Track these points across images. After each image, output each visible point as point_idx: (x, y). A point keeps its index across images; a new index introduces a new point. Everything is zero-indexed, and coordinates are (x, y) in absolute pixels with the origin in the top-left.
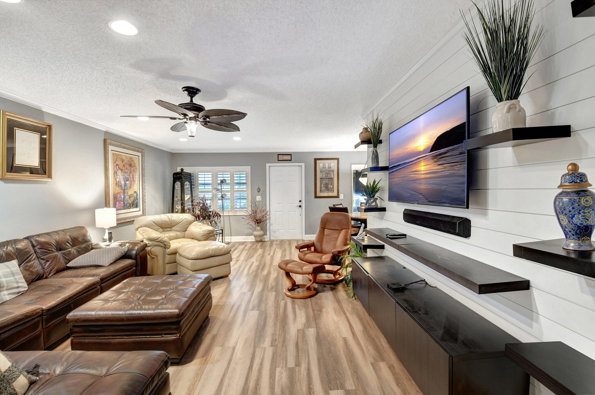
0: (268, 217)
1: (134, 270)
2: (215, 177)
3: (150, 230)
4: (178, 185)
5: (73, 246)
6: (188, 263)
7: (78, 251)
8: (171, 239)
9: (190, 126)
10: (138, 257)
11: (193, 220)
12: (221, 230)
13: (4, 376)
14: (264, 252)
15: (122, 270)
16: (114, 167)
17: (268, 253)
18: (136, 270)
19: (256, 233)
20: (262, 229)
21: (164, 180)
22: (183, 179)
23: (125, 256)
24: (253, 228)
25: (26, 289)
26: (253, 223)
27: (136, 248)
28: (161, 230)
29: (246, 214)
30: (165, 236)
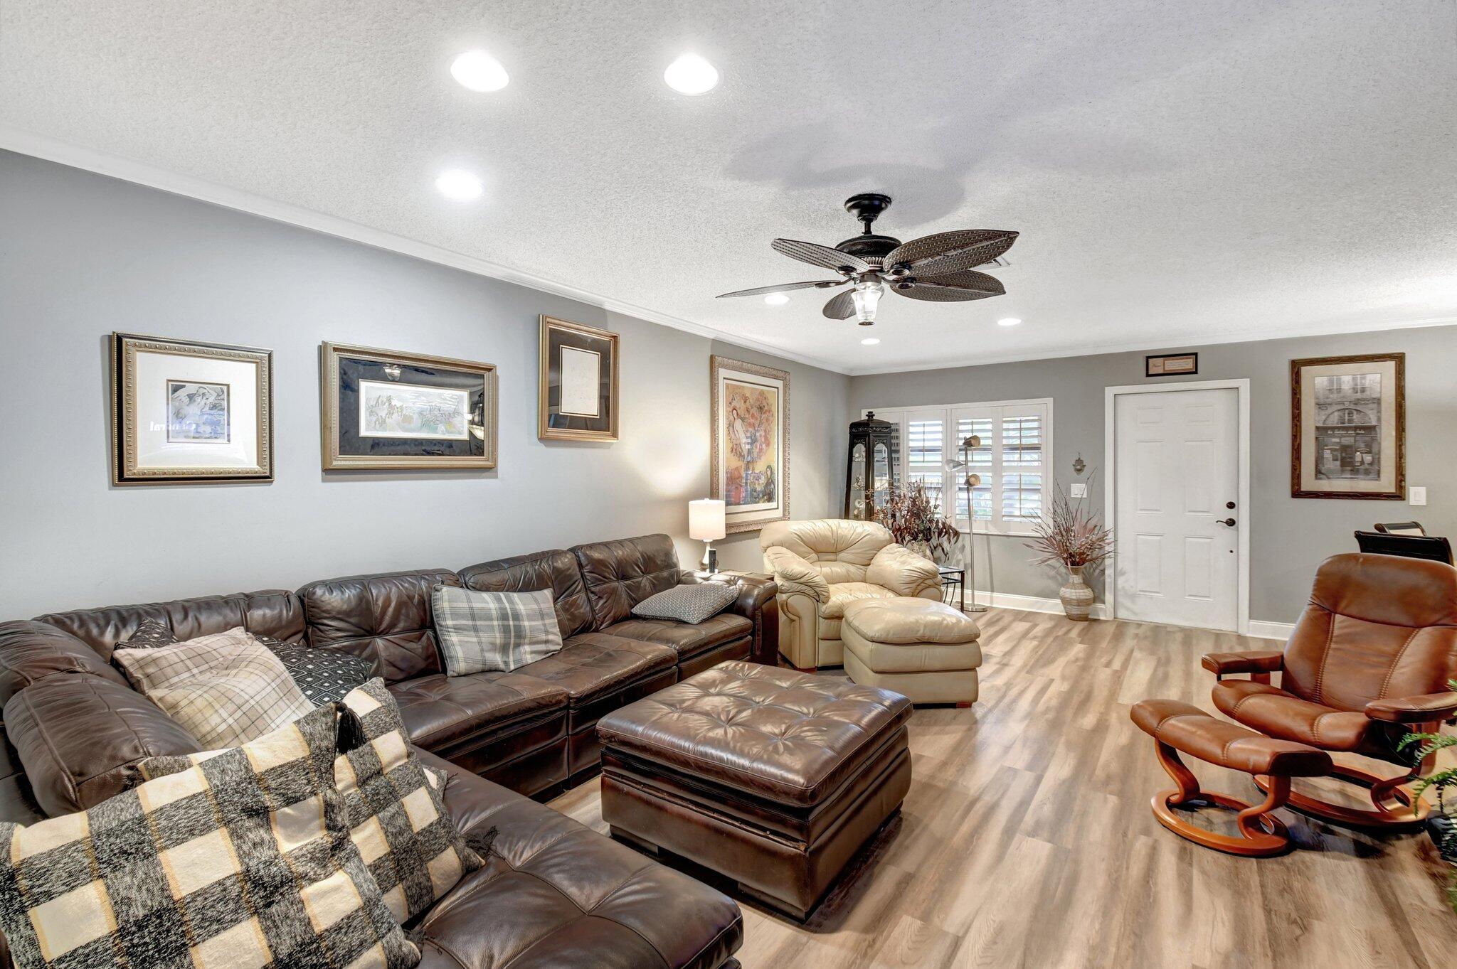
0: (1107, 548)
1: (748, 642)
2: (950, 430)
3: (790, 554)
4: (860, 451)
5: (645, 573)
6: (866, 648)
7: (654, 584)
8: (834, 580)
9: (862, 299)
10: (758, 613)
11: (886, 540)
12: (959, 572)
13: (415, 843)
14: (1090, 656)
15: (723, 638)
16: (728, 413)
17: (1104, 660)
18: (753, 644)
19: (1067, 592)
20: (1087, 583)
21: (831, 442)
22: (871, 437)
23: (733, 608)
24: (1058, 577)
25: (558, 648)
26: (1058, 563)
27: (756, 592)
28: (814, 556)
29: (1038, 535)
30: (817, 571)
